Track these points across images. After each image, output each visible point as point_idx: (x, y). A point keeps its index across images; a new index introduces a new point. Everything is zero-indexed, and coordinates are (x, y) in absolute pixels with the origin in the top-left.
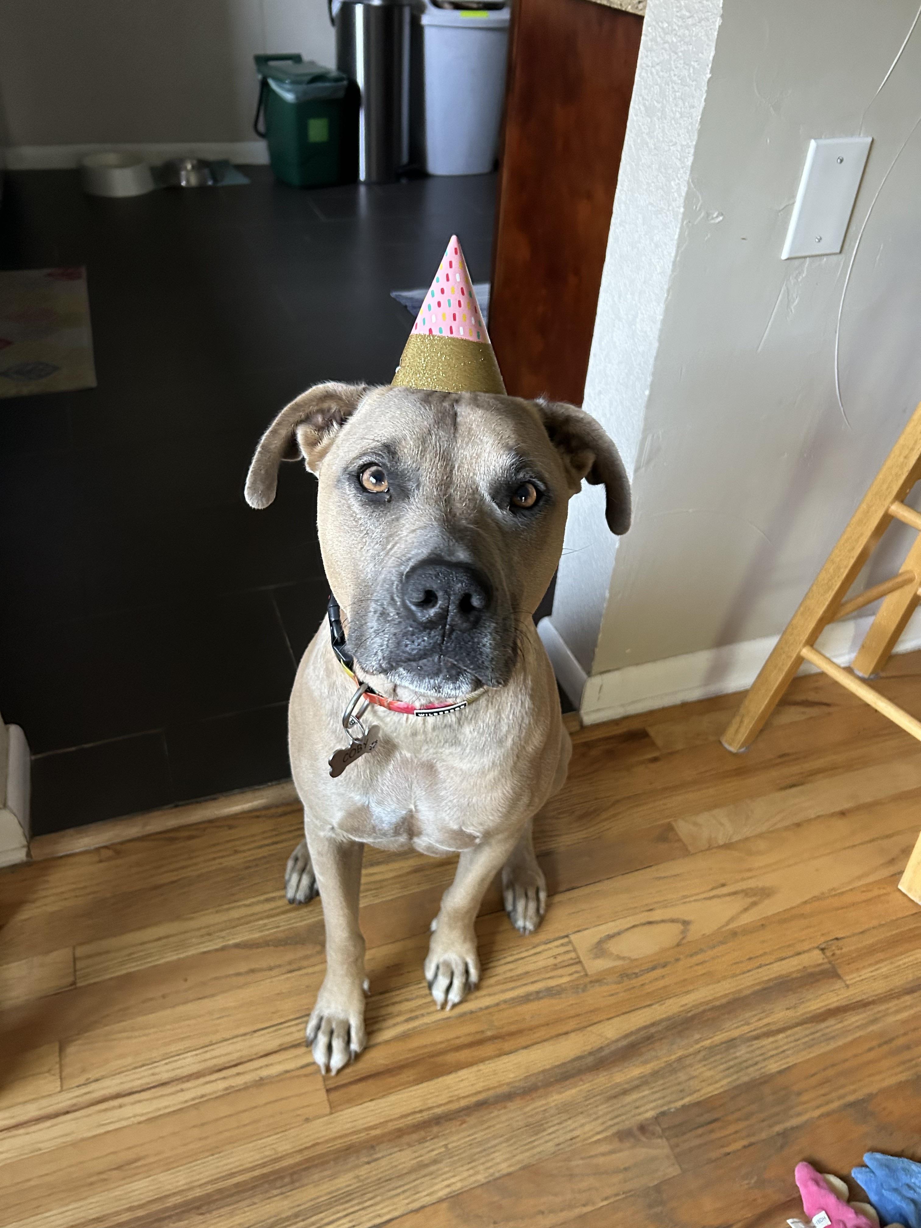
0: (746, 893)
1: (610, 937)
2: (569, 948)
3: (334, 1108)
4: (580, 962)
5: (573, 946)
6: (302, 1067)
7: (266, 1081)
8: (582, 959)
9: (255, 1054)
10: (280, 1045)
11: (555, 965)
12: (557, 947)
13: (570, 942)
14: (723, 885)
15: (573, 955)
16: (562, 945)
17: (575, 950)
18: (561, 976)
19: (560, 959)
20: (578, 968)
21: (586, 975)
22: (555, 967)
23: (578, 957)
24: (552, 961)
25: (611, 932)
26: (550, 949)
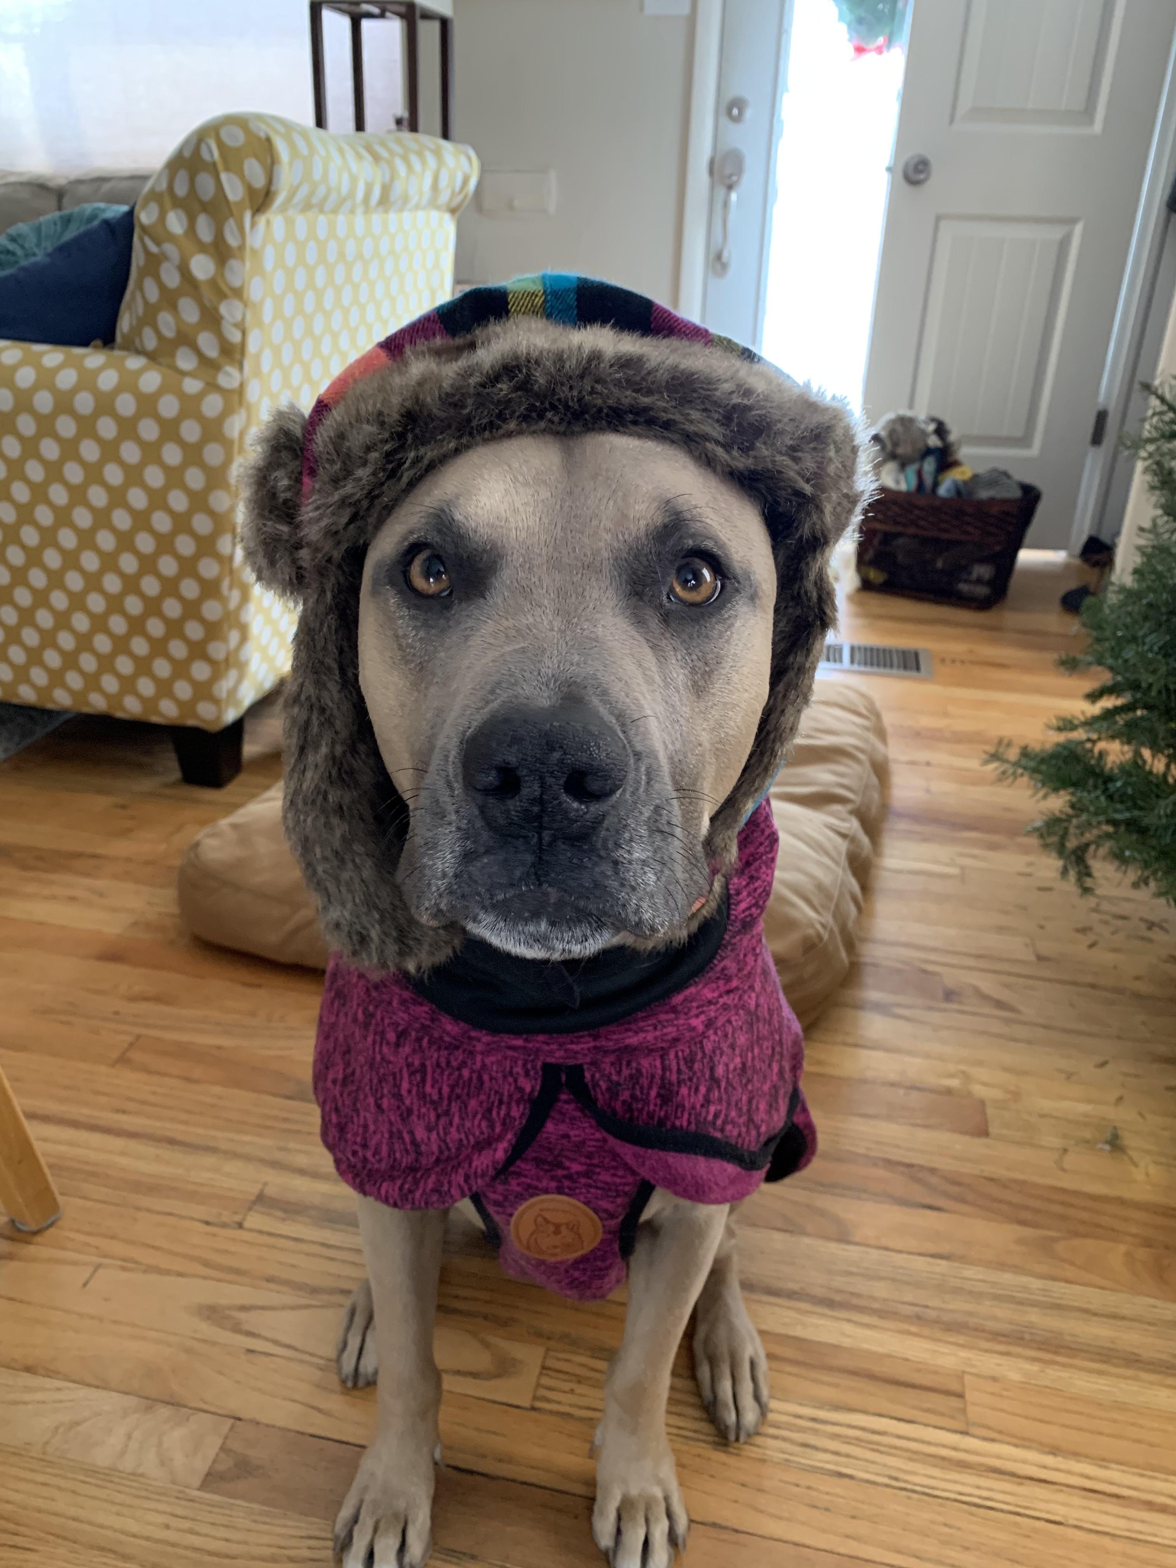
0: (237, 1329)
1: (474, 1375)
2: (543, 1392)
3: (960, 1376)
4: (544, 1367)
5: (535, 1390)
6: (993, 1440)
7: (1047, 1450)
8: (537, 1370)
9: (1061, 1491)
10: (1021, 1484)
11: (579, 1382)
12: (559, 1403)
13: (535, 1398)
14: (251, 1351)
15: (545, 1381)
16: (549, 1401)
17: (538, 1385)
18: (582, 1365)
19: (567, 1386)
20: (550, 1363)
21: (548, 1350)
22: (580, 1380)
23: (541, 1374)
24: (579, 1389)
25: (469, 1380)
26: (571, 1405)
